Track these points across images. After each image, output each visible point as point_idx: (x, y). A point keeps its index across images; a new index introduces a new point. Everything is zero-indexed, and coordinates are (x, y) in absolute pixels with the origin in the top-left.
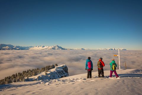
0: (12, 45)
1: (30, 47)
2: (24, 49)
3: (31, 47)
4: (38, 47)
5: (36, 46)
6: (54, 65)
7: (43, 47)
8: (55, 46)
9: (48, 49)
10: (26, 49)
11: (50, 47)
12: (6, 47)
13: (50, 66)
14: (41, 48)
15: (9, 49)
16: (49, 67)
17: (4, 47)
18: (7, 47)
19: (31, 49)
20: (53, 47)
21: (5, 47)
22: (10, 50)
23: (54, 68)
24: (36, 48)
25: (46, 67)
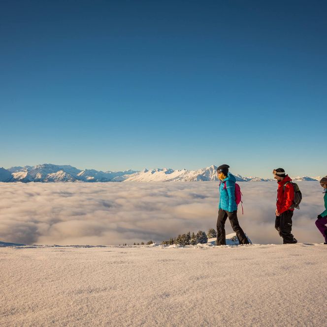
0: (75, 168)
1: (126, 173)
2: (110, 180)
3: (130, 172)
4: (153, 172)
5: (146, 171)
6: (204, 234)
7: (169, 172)
8: (208, 168)
9: (183, 180)
10: (115, 181)
11: (192, 174)
12: (58, 173)
13: (191, 235)
14: (161, 176)
15: (64, 180)
16: (189, 237)
17: (51, 173)
18: (60, 174)
19: (130, 178)
20: (201, 173)
21: (55, 172)
22: (67, 181)
23: (206, 242)
24: (146, 177)
25: (177, 237)
